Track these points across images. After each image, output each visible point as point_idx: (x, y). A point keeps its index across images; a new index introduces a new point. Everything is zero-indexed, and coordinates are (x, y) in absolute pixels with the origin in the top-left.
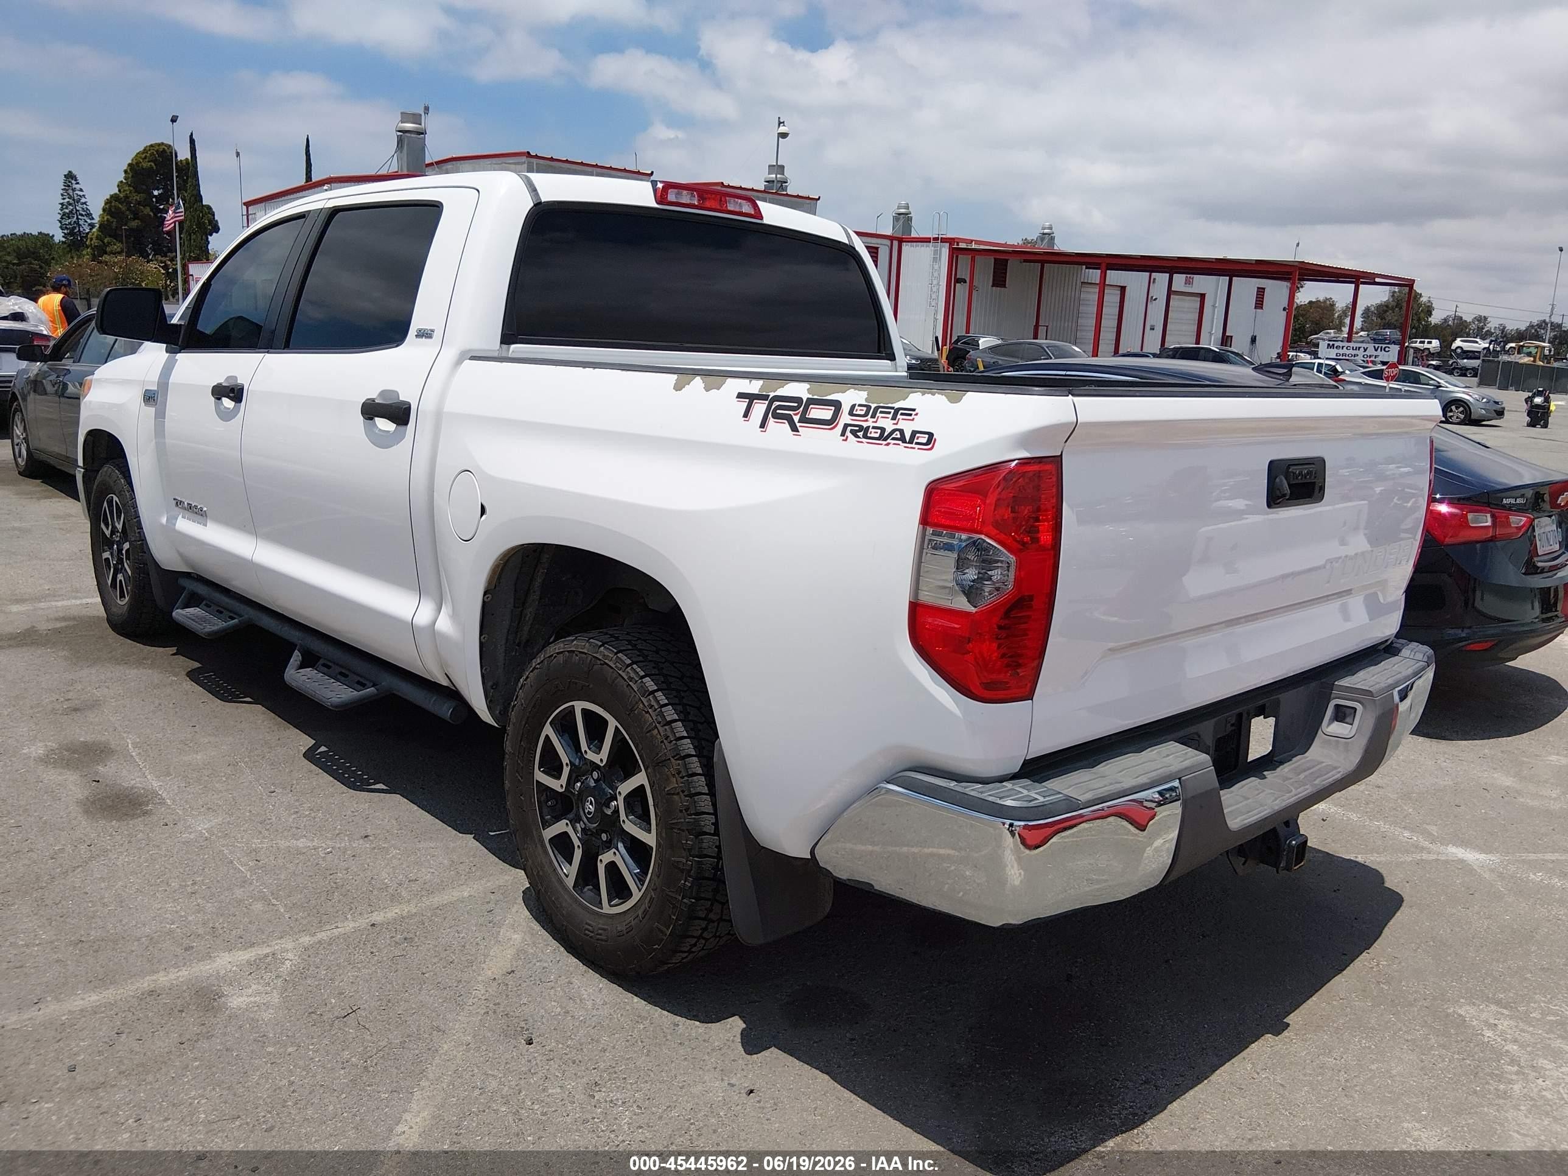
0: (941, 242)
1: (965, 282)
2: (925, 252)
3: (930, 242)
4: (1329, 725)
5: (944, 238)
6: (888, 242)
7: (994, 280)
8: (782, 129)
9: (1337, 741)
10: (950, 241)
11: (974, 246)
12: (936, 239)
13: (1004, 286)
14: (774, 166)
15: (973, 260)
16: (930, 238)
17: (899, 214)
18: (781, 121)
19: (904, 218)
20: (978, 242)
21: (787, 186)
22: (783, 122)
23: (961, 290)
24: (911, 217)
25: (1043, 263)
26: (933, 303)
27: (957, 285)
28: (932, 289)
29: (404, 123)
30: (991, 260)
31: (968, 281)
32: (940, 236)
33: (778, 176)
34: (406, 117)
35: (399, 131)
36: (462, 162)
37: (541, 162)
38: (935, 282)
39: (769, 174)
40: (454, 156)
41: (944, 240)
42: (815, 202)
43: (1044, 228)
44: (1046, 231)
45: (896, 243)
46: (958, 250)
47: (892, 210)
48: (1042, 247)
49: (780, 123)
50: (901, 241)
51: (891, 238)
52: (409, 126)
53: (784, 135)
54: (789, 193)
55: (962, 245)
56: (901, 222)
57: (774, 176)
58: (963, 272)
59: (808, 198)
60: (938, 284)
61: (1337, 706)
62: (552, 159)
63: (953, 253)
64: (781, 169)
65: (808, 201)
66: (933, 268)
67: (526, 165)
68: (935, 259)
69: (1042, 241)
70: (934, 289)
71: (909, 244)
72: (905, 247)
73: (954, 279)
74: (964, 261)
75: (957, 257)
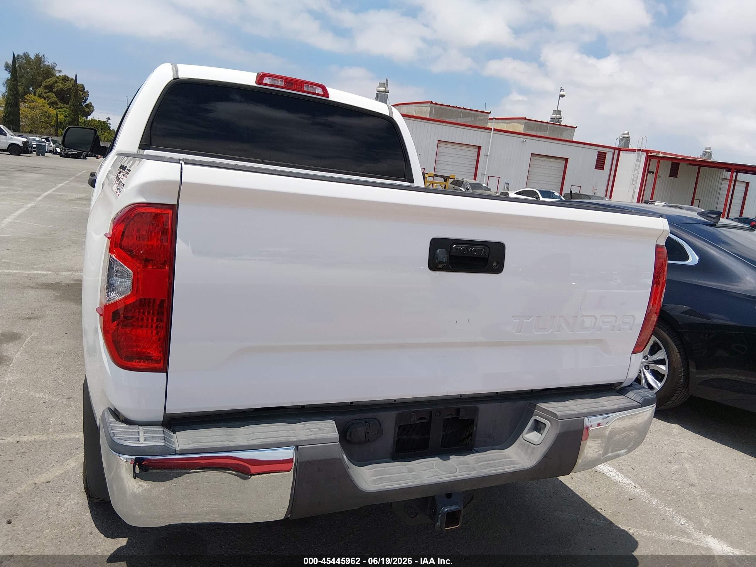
0: (642, 152)
1: (653, 173)
2: (633, 156)
3: (636, 151)
4: (527, 433)
5: (644, 150)
6: (613, 151)
7: (670, 173)
8: (562, 93)
9: (529, 445)
10: (647, 152)
11: (660, 155)
12: (639, 150)
13: (676, 177)
14: (556, 111)
15: (659, 162)
16: (636, 150)
17: (623, 137)
18: (562, 89)
19: (626, 140)
20: (662, 153)
21: (561, 121)
22: (563, 90)
23: (651, 177)
24: (630, 139)
25: (700, 166)
26: (634, 183)
27: (649, 174)
28: (634, 176)
29: (380, 87)
30: (670, 163)
31: (655, 173)
32: (642, 149)
33: (557, 116)
34: (381, 85)
35: (378, 91)
36: (403, 106)
37: (437, 106)
38: (636, 172)
39: (553, 115)
40: (400, 103)
41: (643, 151)
42: (574, 128)
43: (706, 149)
44: (707, 151)
45: (617, 151)
46: (650, 156)
47: (620, 135)
48: (705, 159)
49: (561, 90)
50: (620, 150)
51: (614, 149)
52: (382, 89)
53: (562, 96)
54: (562, 124)
55: (654, 154)
56: (624, 141)
57: (555, 116)
58: (653, 168)
59: (571, 127)
60: (638, 173)
61: (536, 421)
62: (442, 105)
63: (648, 158)
64: (559, 112)
65: (570, 128)
66: (636, 165)
67: (430, 107)
68: (637, 161)
69: (705, 156)
70: (635, 176)
71: (624, 152)
72: (622, 153)
73: (646, 171)
74: (654, 162)
75: (650, 160)
